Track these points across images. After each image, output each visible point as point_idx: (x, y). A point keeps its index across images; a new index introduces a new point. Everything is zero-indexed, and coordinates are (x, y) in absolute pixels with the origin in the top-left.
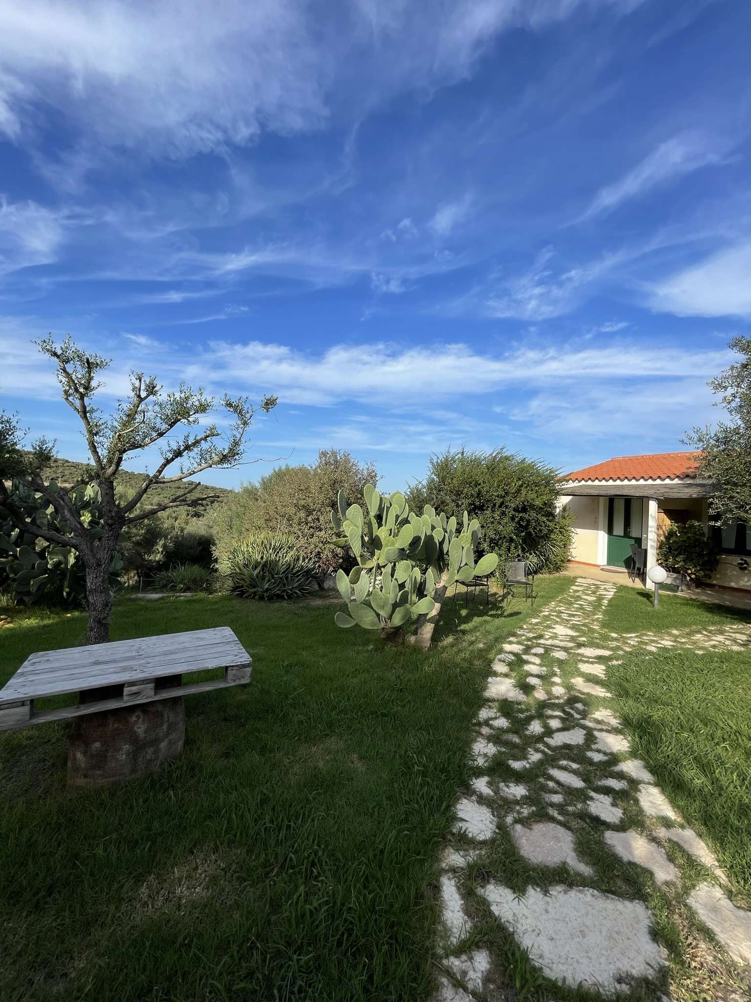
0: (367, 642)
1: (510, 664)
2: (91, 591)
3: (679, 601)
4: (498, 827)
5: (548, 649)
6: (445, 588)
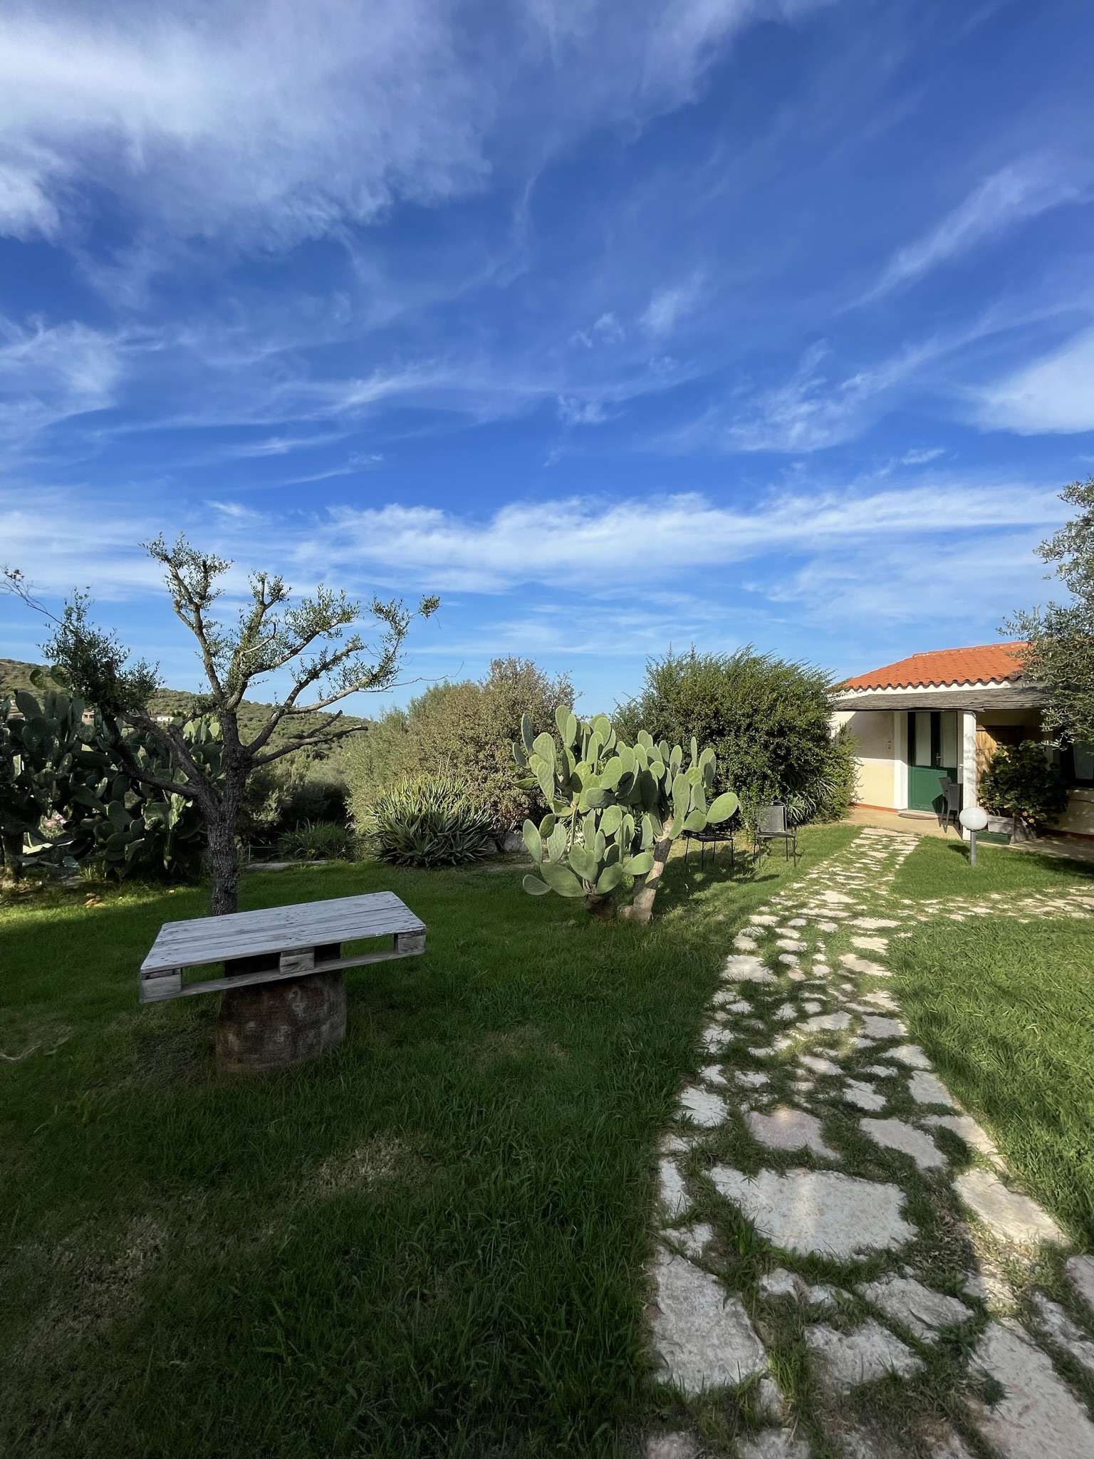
0: (566, 917)
1: (757, 940)
2: (213, 853)
3: (1009, 856)
5: (812, 921)
6: (669, 842)
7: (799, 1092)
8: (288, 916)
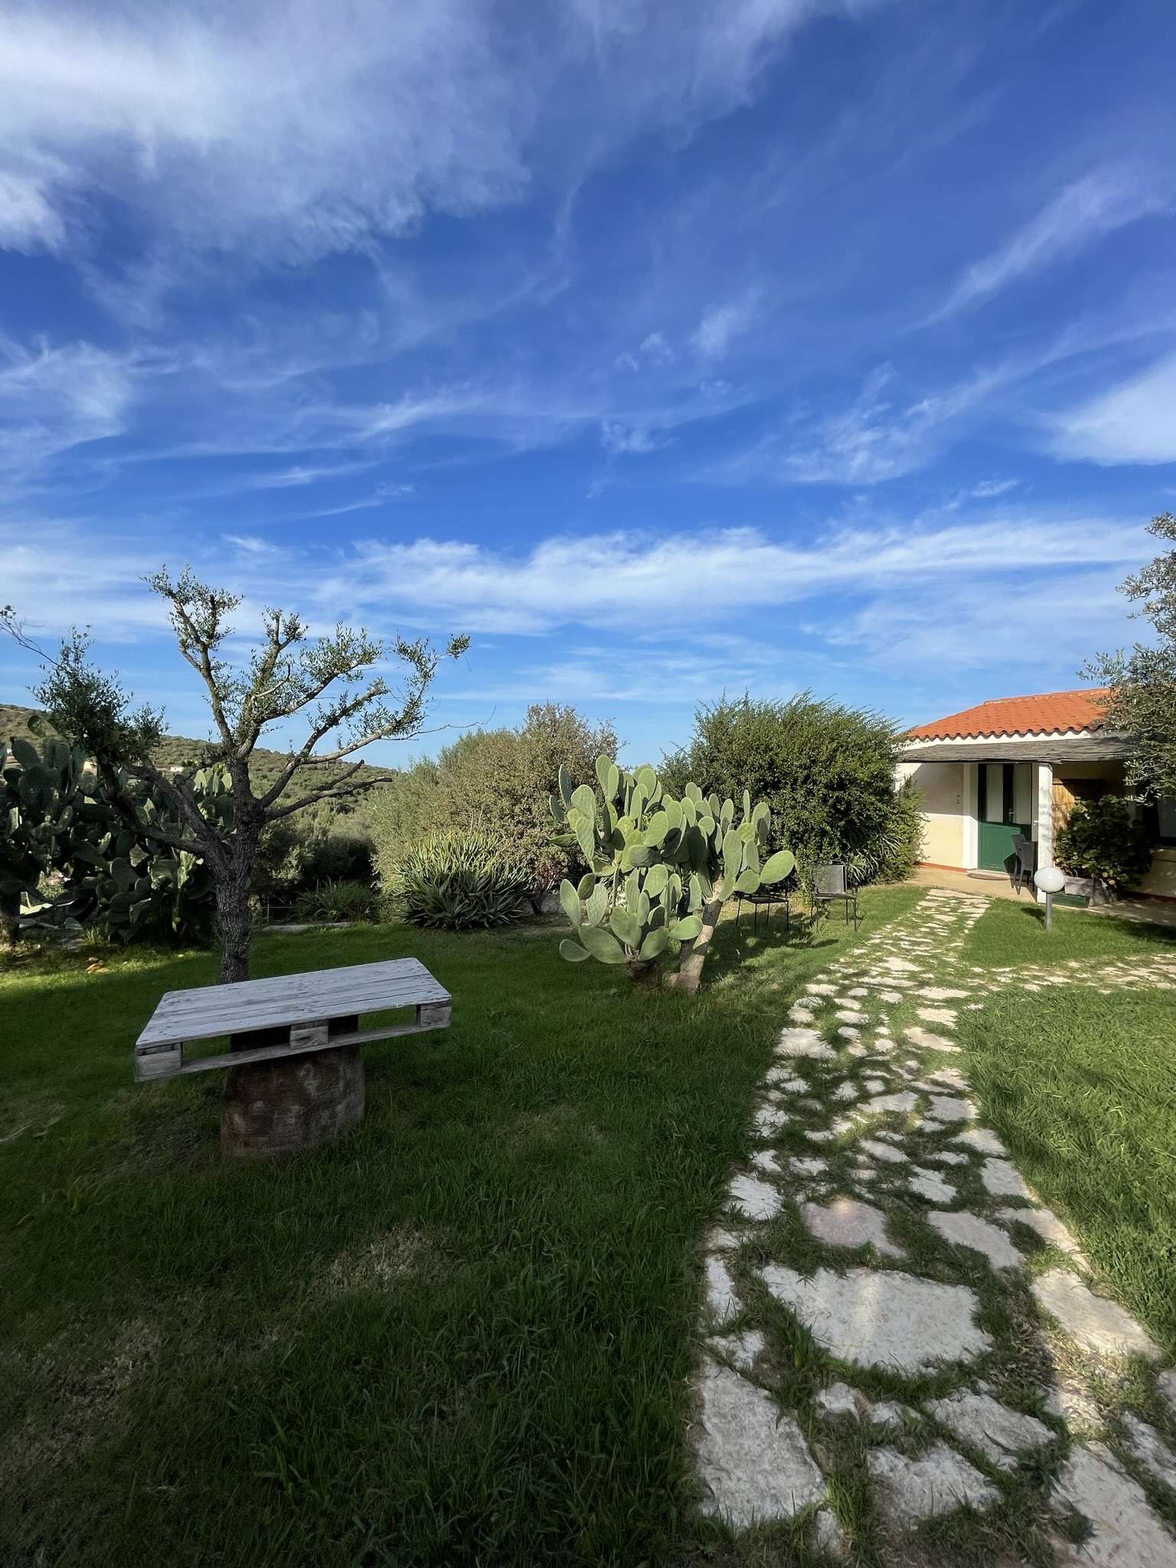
0: (607, 985)
1: (814, 1011)
2: (223, 915)
3: (1088, 920)
4: (784, 1206)
5: (873, 989)
6: (720, 904)
7: (860, 1182)
8: (301, 985)
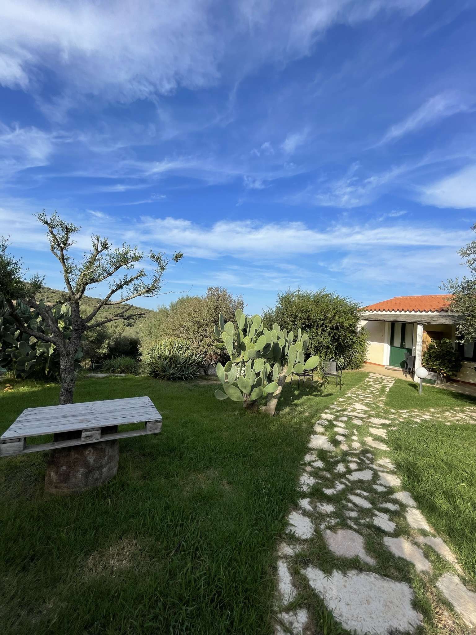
0: (234, 410)
1: (325, 427)
2: (63, 371)
3: (435, 390)
4: (315, 531)
5: (350, 418)
6: (285, 377)
7: (350, 518)
8: (92, 408)
